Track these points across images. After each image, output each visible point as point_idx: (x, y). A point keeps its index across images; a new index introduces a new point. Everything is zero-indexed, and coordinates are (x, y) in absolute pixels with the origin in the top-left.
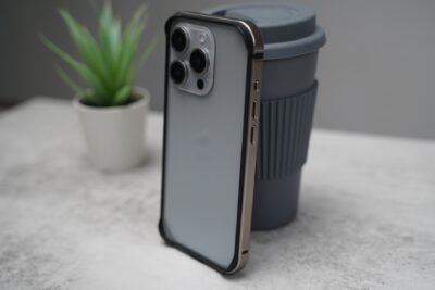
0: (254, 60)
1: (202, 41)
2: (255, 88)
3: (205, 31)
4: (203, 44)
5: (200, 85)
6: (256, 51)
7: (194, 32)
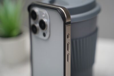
0: (66, 25)
1: (44, 16)
2: (68, 38)
3: (45, 12)
4: (44, 17)
5: (44, 35)
6: (67, 21)
7: (40, 12)
